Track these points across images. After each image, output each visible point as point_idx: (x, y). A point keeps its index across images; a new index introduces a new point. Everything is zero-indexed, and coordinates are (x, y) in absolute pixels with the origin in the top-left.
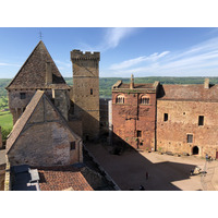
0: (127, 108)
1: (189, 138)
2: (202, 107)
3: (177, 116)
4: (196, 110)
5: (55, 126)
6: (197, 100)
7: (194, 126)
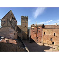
0: (34, 31)
1: (51, 39)
2: (55, 30)
3: (48, 33)
4: (53, 31)
5: (10, 28)
6: (53, 29)
7: (53, 36)
